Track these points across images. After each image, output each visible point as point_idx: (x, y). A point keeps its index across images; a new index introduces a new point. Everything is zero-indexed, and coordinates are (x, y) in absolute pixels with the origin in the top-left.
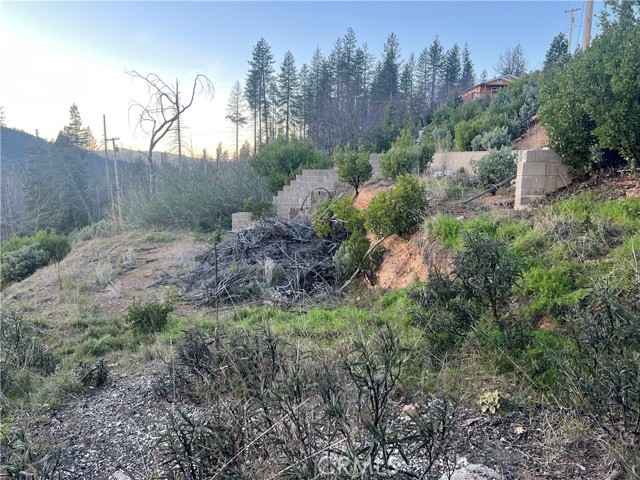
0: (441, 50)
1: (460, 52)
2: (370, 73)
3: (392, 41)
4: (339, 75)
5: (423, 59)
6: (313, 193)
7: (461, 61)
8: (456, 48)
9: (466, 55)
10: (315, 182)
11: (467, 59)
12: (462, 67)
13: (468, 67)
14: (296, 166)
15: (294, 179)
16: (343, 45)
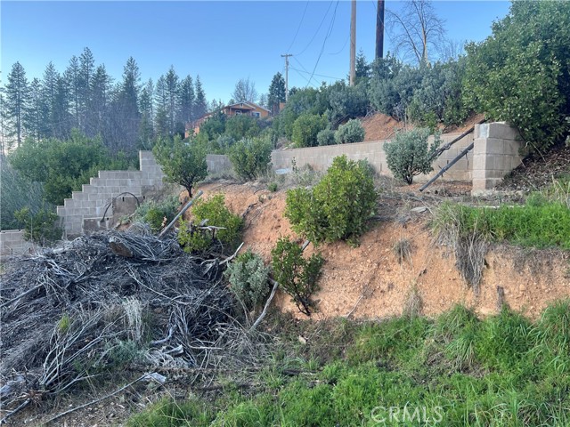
0: (176, 79)
1: (193, 82)
2: (110, 93)
3: (131, 64)
4: (77, 92)
5: (160, 85)
6: (114, 200)
7: (195, 90)
8: (189, 78)
9: (199, 85)
10: (117, 185)
11: (199, 89)
12: (196, 96)
13: (201, 96)
14: (86, 167)
15: (87, 182)
16: (79, 63)
